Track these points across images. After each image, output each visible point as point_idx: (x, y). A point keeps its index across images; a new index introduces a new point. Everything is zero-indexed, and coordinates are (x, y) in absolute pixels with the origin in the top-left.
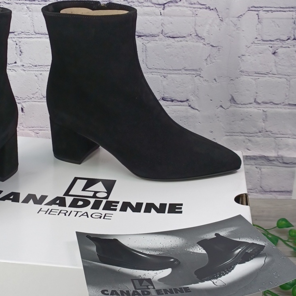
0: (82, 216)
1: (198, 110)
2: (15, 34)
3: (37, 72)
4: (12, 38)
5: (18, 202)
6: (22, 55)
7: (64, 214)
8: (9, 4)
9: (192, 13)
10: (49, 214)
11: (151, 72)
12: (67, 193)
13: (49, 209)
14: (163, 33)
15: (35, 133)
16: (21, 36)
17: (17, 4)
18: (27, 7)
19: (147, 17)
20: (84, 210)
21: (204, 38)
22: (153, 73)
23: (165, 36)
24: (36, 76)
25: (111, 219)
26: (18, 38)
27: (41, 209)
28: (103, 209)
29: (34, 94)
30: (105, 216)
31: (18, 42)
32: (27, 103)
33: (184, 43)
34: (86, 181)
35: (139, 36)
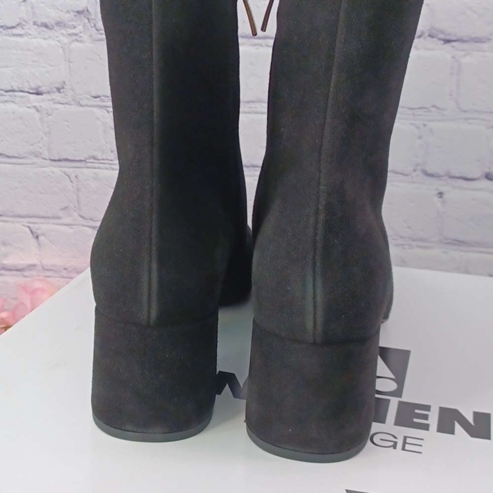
11: (467, 119)
35: (447, 41)
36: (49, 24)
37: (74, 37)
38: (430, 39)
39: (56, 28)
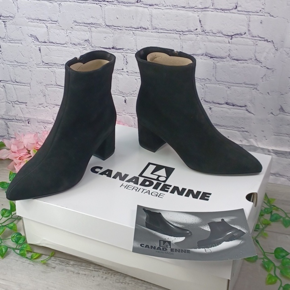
0: (146, 193)
1: (253, 114)
2: (124, 50)
3: (136, 77)
4: (121, 52)
5: (110, 177)
6: (127, 65)
7: (135, 190)
8: (121, 30)
9: (253, 43)
10: (127, 188)
11: (219, 84)
12: (141, 175)
13: (127, 185)
14: (230, 56)
15: (133, 117)
16: (127, 52)
17: (126, 30)
18: (133, 33)
19: (218, 44)
20: (148, 188)
21: (261, 62)
22: (220, 84)
23: (231, 59)
24: (136, 80)
25: (162, 198)
26: (126, 53)
27: (123, 184)
28: (160, 190)
29: (134, 91)
30: (160, 195)
31: (125, 56)
32: (129, 97)
33: (245, 65)
34: (155, 166)
35: (211, 57)
36: (75, 44)
37: (84, 49)
38: (205, 56)
39: (78, 45)
